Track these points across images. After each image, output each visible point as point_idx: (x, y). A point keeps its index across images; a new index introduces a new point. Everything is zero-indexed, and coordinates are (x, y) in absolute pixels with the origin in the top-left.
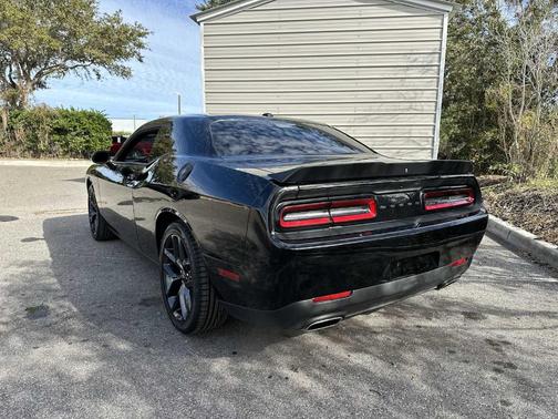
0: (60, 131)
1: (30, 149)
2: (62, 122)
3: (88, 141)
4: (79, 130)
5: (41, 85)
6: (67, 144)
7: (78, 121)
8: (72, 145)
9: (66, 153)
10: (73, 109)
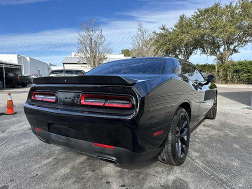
0: (237, 71)
1: (224, 80)
2: (238, 67)
3: (249, 76)
4: (245, 70)
5: (236, 51)
6: (239, 77)
7: (246, 66)
8: (241, 78)
9: (239, 81)
10: (246, 61)
